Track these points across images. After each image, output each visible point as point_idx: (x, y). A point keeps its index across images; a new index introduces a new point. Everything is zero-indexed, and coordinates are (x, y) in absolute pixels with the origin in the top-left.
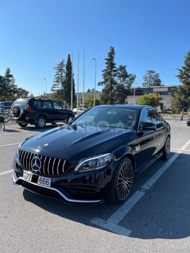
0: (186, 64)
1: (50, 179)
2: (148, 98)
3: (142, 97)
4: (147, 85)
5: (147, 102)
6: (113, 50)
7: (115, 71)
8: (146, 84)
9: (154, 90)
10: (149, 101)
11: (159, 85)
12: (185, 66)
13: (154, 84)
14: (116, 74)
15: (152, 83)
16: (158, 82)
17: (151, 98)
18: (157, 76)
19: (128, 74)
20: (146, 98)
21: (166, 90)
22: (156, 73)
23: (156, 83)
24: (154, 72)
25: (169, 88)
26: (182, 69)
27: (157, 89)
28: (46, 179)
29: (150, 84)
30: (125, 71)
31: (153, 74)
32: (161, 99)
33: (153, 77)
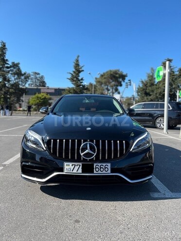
0: (76, 69)
1: (109, 165)
2: (40, 98)
3: (34, 96)
4: (33, 86)
5: (40, 101)
6: (5, 46)
7: (8, 68)
8: (32, 84)
9: (42, 91)
10: (41, 101)
11: (45, 86)
12: (74, 70)
13: (40, 85)
14: (9, 71)
15: (38, 84)
16: (43, 84)
17: (43, 97)
18: (42, 78)
19: (23, 73)
20: (38, 98)
21: (53, 91)
22: (41, 75)
23: (41, 84)
24: (39, 74)
25: (56, 90)
26: (72, 73)
27: (45, 90)
28: (104, 164)
29: (36, 84)
30: (19, 69)
31: (38, 76)
32: (50, 99)
33: (39, 79)
